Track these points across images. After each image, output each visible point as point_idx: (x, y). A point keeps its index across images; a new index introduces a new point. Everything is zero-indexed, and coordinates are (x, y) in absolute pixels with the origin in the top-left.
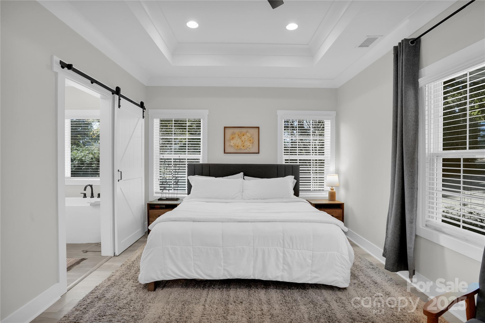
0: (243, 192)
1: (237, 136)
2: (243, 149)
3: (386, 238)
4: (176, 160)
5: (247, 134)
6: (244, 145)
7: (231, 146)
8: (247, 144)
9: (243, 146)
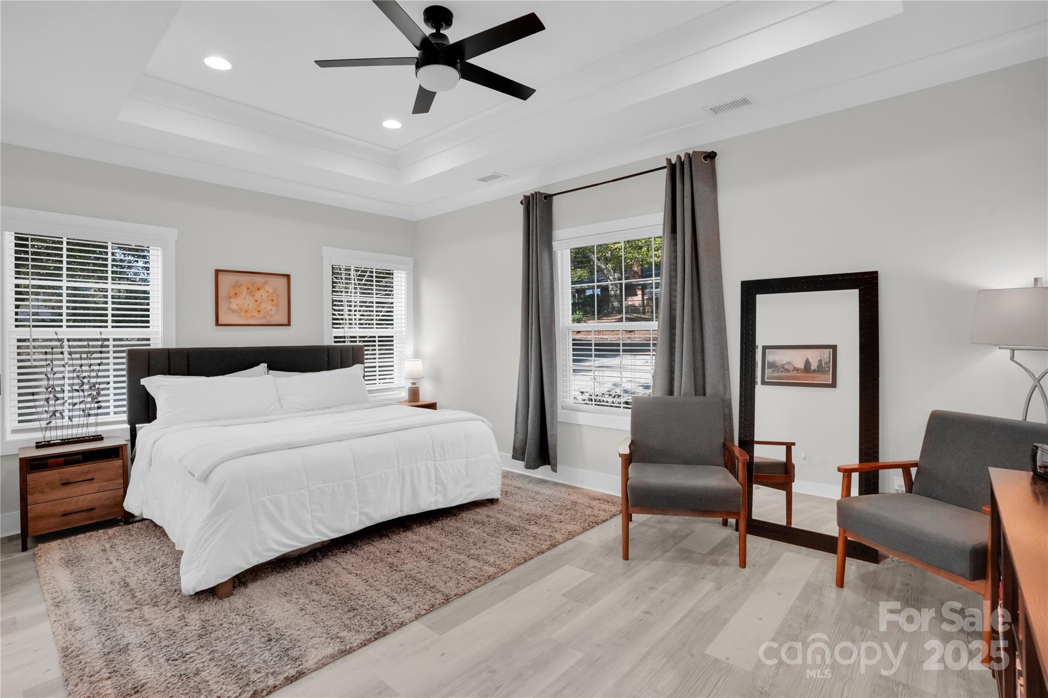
0: (280, 400)
1: (245, 289)
2: (257, 317)
3: (515, 435)
4: (91, 343)
5: (267, 287)
6: (259, 309)
7: (232, 311)
8: (267, 306)
9: (259, 311)
